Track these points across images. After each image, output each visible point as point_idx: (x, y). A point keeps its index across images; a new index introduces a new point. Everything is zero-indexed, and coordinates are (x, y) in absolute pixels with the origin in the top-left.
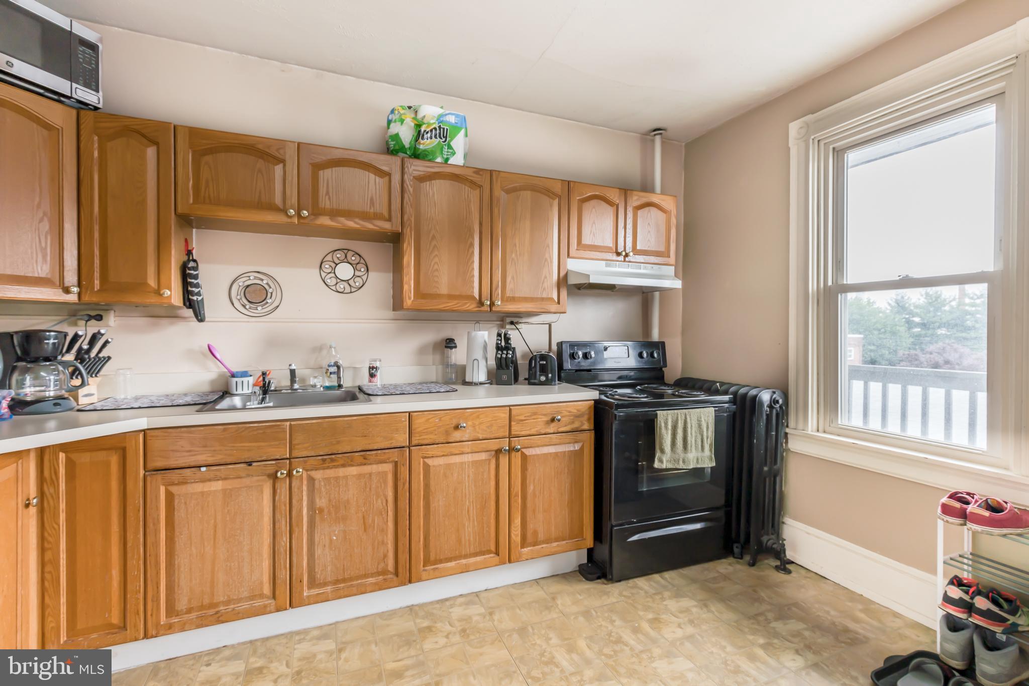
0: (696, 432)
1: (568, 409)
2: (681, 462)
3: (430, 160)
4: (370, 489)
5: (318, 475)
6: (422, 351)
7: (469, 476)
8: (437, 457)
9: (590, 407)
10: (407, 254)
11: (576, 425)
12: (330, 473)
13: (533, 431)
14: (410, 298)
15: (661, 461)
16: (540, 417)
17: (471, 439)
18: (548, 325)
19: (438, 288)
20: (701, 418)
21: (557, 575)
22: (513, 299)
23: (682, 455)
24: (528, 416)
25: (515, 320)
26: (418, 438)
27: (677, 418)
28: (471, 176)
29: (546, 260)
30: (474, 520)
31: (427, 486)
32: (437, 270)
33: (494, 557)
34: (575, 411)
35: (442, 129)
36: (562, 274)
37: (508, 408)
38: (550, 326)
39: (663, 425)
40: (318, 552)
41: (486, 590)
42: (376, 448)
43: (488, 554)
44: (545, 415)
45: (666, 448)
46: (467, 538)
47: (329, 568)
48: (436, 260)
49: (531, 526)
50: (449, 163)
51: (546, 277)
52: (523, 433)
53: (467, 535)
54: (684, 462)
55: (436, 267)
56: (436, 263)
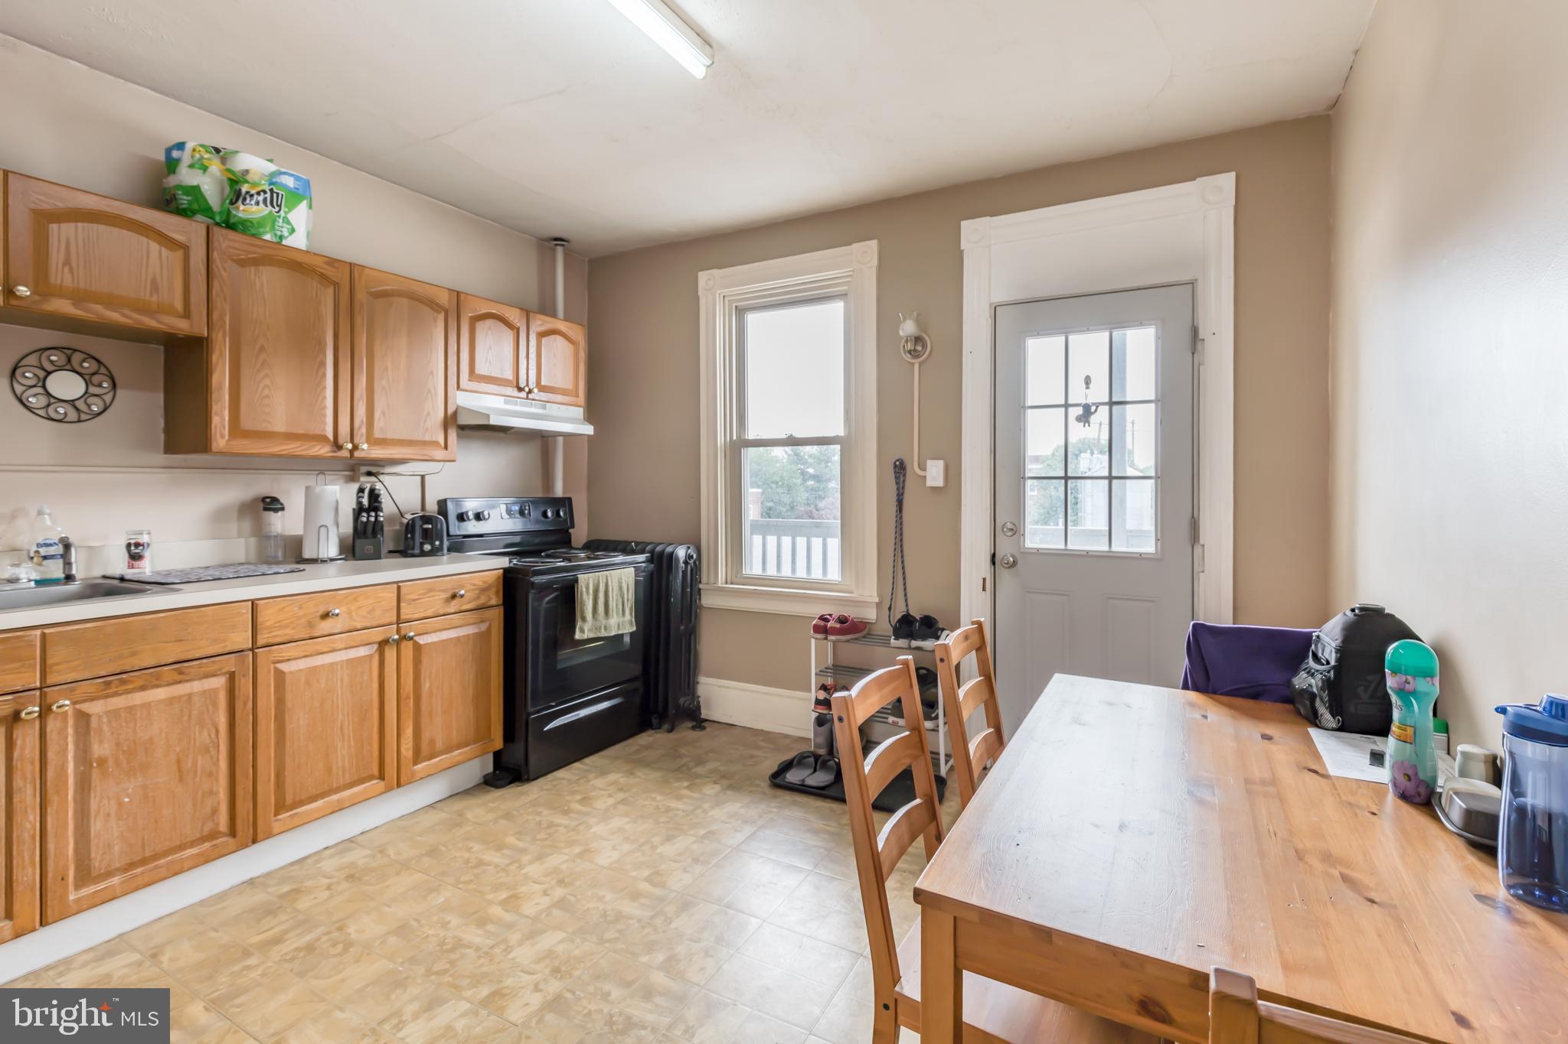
0: (616, 595)
1: (474, 582)
2: (603, 630)
3: (254, 236)
4: (190, 716)
5: (94, 708)
7: (342, 681)
8: (295, 659)
9: (499, 578)
10: (218, 370)
11: (482, 600)
12: (118, 702)
13: (429, 613)
14: (222, 436)
15: (582, 631)
16: (438, 593)
17: (346, 630)
18: (419, 478)
19: (269, 422)
20: (621, 579)
21: (457, 794)
22: (383, 442)
23: (604, 622)
24: (422, 594)
25: (374, 469)
26: (266, 636)
27: (599, 581)
28: (321, 268)
29: (429, 391)
30: (349, 738)
31: (280, 702)
32: (267, 396)
33: (377, 783)
34: (481, 583)
35: (275, 195)
36: (450, 411)
37: (395, 586)
38: (423, 477)
39: (584, 590)
40: (96, 826)
41: (362, 833)
42: (198, 655)
43: (368, 782)
44: (444, 591)
45: (587, 616)
46: (340, 764)
47: (117, 848)
48: (267, 381)
49: (426, 735)
50: (284, 242)
51: (428, 414)
52: (417, 616)
53: (339, 760)
54: (606, 629)
55: (266, 392)
56: (266, 386)
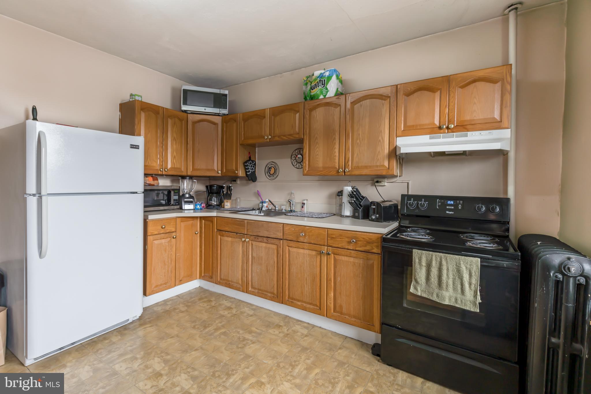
1: (363, 237)
2: (435, 296)
3: (317, 99)
4: (269, 254)
5: (254, 243)
6: (330, 197)
7: (307, 261)
8: (294, 247)
9: (378, 238)
10: (305, 148)
11: (368, 248)
12: (258, 243)
13: (340, 246)
14: (306, 170)
15: (416, 289)
16: (344, 238)
17: (308, 242)
18: (407, 183)
19: (318, 164)
20: (460, 264)
23: (436, 290)
24: (337, 236)
25: (379, 180)
26: (286, 236)
27: (432, 258)
28: (335, 101)
29: (380, 141)
30: (309, 285)
31: (289, 260)
32: (318, 155)
33: (318, 309)
34: (368, 239)
35: (321, 81)
36: (391, 148)
37: (326, 230)
40: (254, 274)
41: (320, 327)
42: (271, 237)
43: (316, 307)
44: (347, 237)
46: (305, 293)
47: (256, 283)
48: (318, 149)
49: (339, 301)
50: (326, 97)
51: (379, 152)
52: (334, 245)
53: (305, 291)
54: (438, 296)
55: (317, 153)
56: (317, 151)
